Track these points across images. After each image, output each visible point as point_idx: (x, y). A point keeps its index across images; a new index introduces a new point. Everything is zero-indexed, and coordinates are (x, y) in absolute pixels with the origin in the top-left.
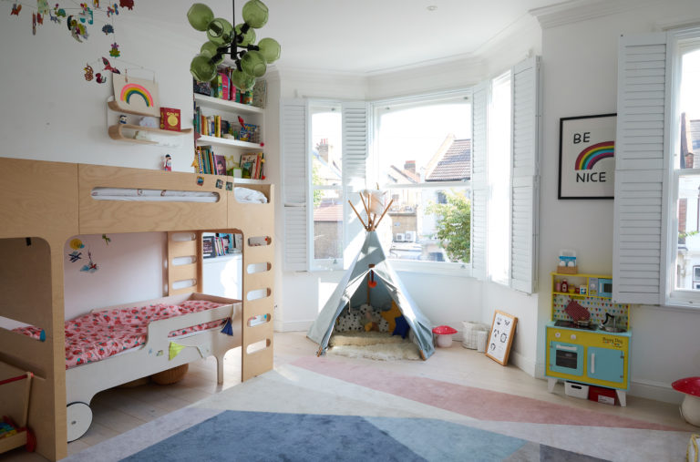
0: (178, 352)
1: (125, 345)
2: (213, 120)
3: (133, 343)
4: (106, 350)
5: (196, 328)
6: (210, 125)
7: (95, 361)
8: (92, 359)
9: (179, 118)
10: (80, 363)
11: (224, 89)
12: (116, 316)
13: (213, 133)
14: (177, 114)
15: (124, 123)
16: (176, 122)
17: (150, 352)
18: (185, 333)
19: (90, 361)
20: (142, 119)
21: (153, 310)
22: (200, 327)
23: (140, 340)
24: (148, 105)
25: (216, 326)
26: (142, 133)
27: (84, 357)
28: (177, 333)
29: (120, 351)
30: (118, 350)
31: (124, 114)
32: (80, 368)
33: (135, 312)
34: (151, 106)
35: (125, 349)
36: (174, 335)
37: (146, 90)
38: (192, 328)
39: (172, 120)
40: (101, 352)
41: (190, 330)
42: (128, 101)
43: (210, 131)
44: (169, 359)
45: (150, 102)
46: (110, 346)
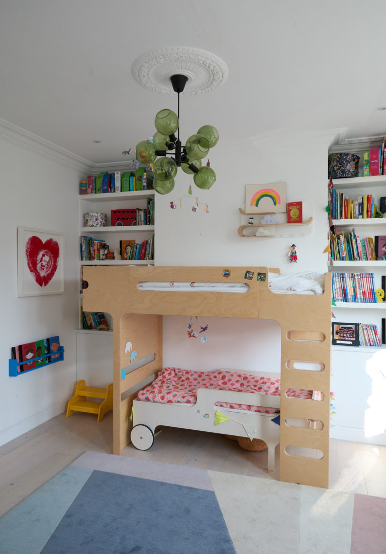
0: (222, 421)
1: (180, 399)
2: (360, 201)
3: (185, 400)
4: (166, 398)
5: (245, 407)
6: (357, 207)
7: (158, 402)
8: (155, 400)
9: (300, 210)
10: (148, 399)
11: (371, 164)
12: (230, 378)
13: (360, 214)
14: (298, 207)
15: (252, 223)
16: (298, 214)
17: (198, 411)
18: (232, 407)
19: (154, 402)
20: (263, 218)
21: (257, 381)
22: (249, 407)
23: (192, 399)
24: (275, 204)
25: (267, 412)
26: (261, 230)
27: (150, 396)
28: (224, 405)
29: (175, 402)
30: (173, 400)
31: (252, 216)
32: (148, 403)
33: (245, 378)
34: (278, 205)
35: (179, 402)
36: (222, 406)
37: (275, 192)
38: (240, 405)
39: (294, 212)
40: (163, 398)
41: (237, 406)
42: (257, 205)
43: (357, 213)
44: (215, 424)
45: (277, 201)
46: (170, 397)
